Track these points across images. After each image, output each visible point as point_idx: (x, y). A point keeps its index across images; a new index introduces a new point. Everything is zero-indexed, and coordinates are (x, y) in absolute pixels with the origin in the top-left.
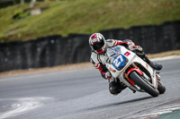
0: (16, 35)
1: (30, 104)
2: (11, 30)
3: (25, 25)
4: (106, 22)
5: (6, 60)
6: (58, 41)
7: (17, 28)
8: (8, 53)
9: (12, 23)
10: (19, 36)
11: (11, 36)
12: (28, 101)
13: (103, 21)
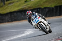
0: (26, 8)
1: (31, 31)
2: (24, 6)
3: (29, 4)
4: (57, 3)
5: (22, 16)
6: (40, 10)
7: (26, 5)
8: (23, 14)
9: (24, 3)
10: (27, 8)
11: (24, 8)
12: (30, 30)
13: (56, 3)
